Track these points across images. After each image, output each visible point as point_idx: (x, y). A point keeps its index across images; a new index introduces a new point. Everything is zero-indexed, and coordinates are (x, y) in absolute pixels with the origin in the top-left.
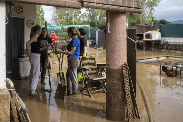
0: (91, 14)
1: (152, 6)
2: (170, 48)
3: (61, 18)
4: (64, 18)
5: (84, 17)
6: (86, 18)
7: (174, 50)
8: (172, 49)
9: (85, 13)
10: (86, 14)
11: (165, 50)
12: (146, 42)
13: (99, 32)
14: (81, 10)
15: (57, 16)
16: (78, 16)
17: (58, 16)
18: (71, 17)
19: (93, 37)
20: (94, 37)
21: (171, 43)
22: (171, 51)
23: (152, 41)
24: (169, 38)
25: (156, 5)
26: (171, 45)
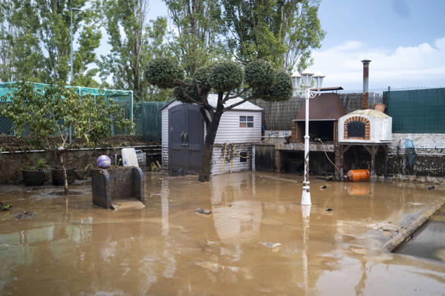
0: (128, 63)
1: (304, 47)
2: (420, 170)
3: (25, 71)
4: (35, 73)
5: (105, 70)
6: (112, 74)
7: (432, 175)
8: (425, 174)
9: (109, 59)
10: (111, 61)
11: (401, 176)
12: (346, 149)
13: (172, 112)
14: (93, 52)
15: (11, 66)
16: (86, 68)
17: (16, 65)
18: (59, 72)
19: (148, 133)
20: (155, 134)
21: (423, 153)
22: (423, 179)
23: (371, 146)
24: (417, 136)
25: (316, 46)
26: (422, 158)
